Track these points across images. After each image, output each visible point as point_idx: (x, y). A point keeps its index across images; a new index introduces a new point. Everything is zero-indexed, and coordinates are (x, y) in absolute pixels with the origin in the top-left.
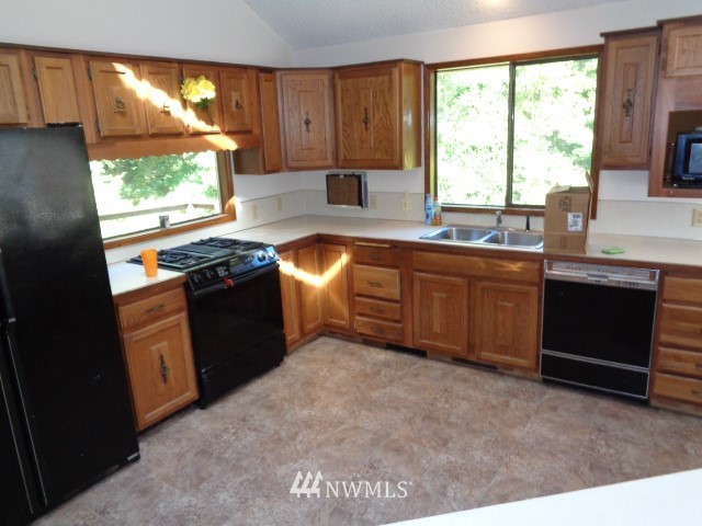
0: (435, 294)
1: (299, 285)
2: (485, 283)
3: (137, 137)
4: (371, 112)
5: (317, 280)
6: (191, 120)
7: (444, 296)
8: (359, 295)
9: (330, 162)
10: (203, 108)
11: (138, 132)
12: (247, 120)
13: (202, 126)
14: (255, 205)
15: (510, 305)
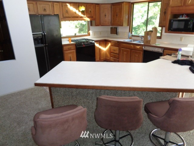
0: (124, 53)
1: (100, 49)
2: (133, 50)
3: (70, 17)
4: (118, 13)
5: (104, 49)
6: (80, 14)
7: (126, 53)
8: (112, 53)
9: (110, 24)
10: (83, 12)
11: (70, 16)
12: (92, 15)
13: (82, 15)
14: (95, 33)
15: (137, 55)
